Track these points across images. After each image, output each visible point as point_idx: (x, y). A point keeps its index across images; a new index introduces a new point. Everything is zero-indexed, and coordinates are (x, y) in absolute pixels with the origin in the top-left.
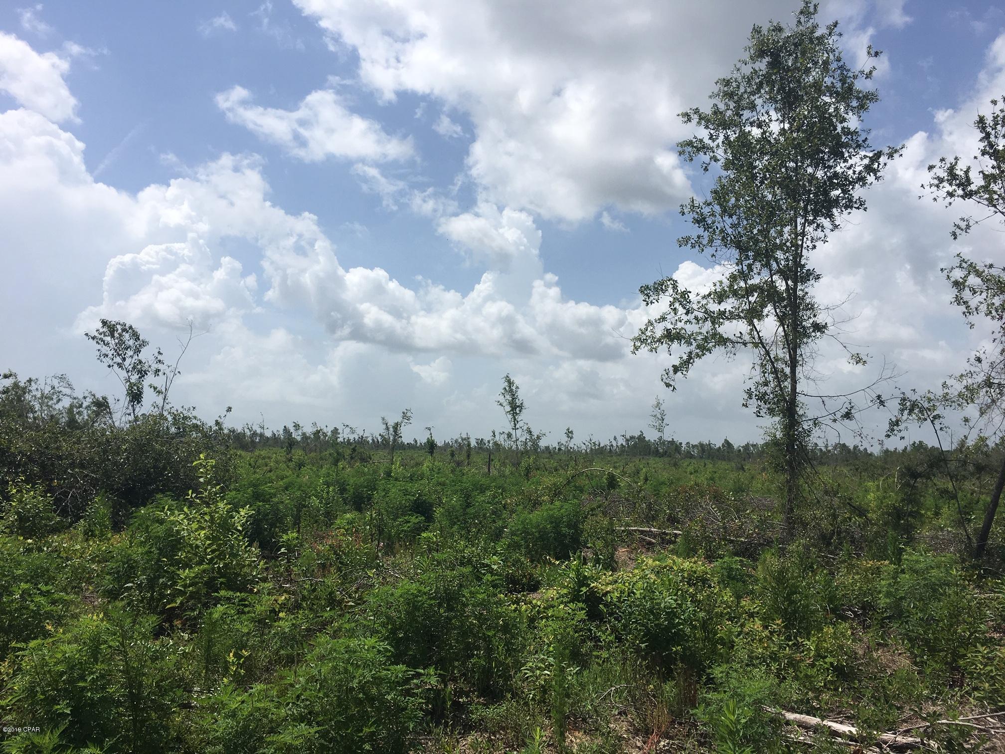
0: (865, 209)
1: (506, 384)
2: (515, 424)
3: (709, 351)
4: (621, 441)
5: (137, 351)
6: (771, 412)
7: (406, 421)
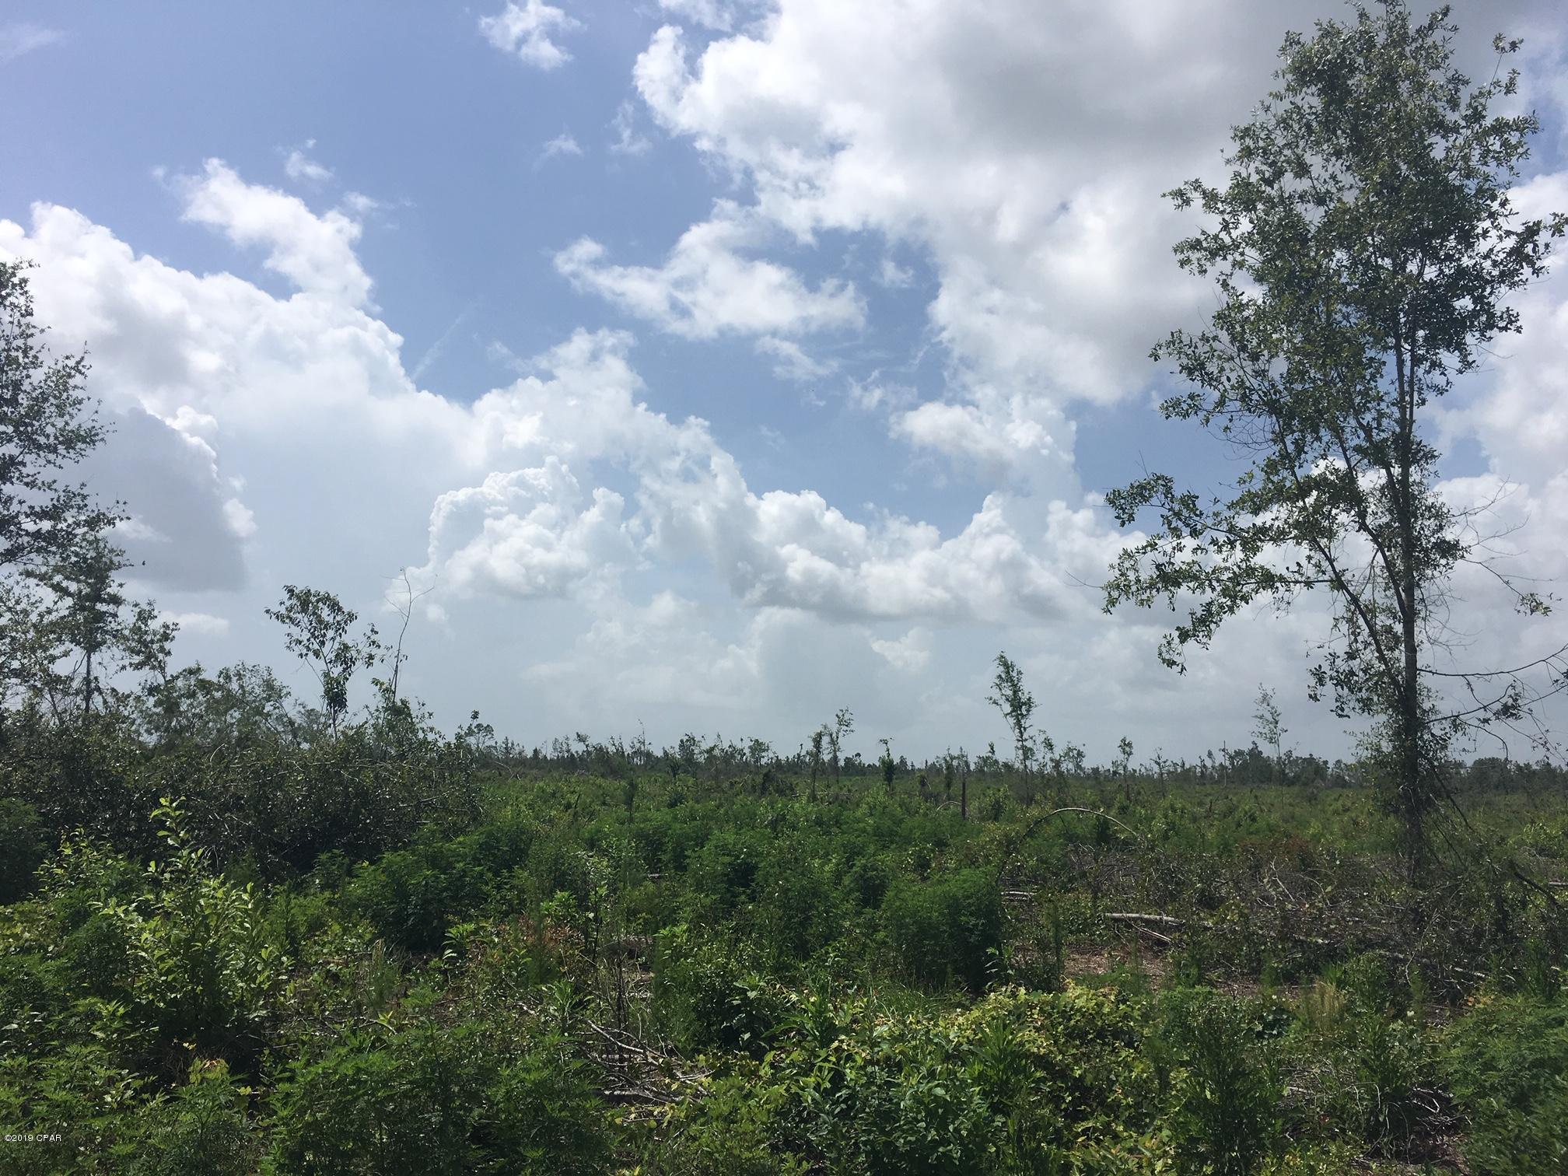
0: (1519, 330)
1: (1002, 668)
2: (1021, 732)
3: (1246, 599)
4: (1220, 759)
5: (340, 628)
6: (1366, 705)
7: (845, 728)
